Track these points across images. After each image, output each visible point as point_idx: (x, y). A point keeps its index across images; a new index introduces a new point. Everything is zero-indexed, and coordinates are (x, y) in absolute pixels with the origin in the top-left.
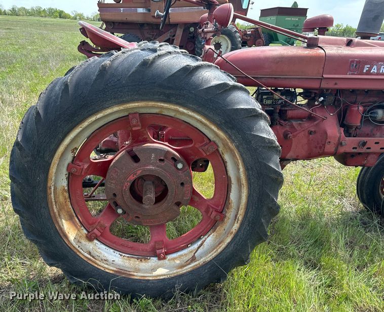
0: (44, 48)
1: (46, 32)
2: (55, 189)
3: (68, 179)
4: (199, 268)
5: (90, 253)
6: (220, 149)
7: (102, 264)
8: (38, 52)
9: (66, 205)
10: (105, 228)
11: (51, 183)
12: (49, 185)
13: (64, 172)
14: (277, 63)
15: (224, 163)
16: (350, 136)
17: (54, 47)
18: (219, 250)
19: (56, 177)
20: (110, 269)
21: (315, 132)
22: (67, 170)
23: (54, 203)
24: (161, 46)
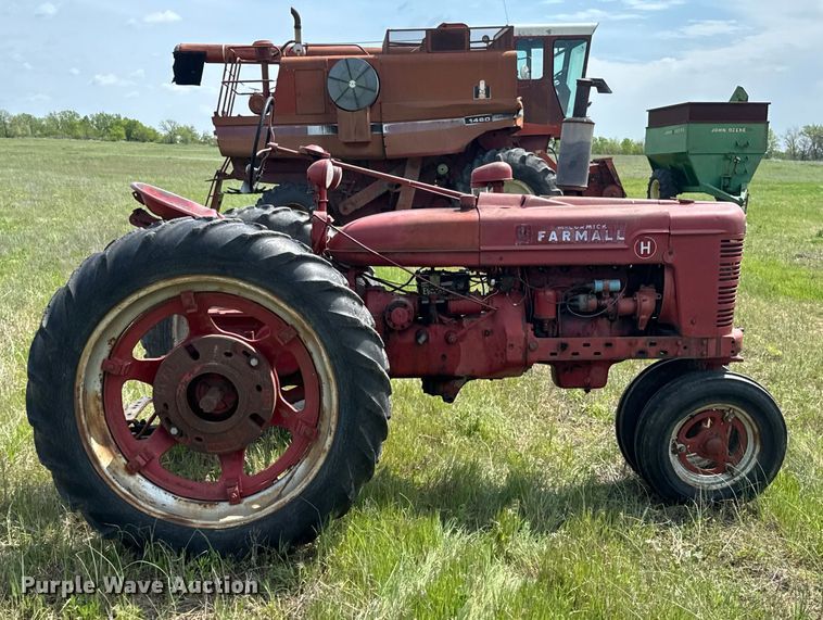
0: (81, 220)
1: (87, 180)
2: (85, 392)
3: (103, 381)
4: (284, 507)
5: (129, 490)
6: (302, 336)
7: (146, 506)
8: (64, 230)
9: (99, 419)
10: (153, 458)
11: (80, 383)
12: (77, 385)
13: (97, 371)
14: (412, 232)
15: (310, 354)
16: (547, 336)
17: (106, 218)
18: (311, 478)
19: (86, 375)
20: (158, 513)
21: (492, 331)
22: (102, 368)
23: (82, 411)
24: (275, 213)
